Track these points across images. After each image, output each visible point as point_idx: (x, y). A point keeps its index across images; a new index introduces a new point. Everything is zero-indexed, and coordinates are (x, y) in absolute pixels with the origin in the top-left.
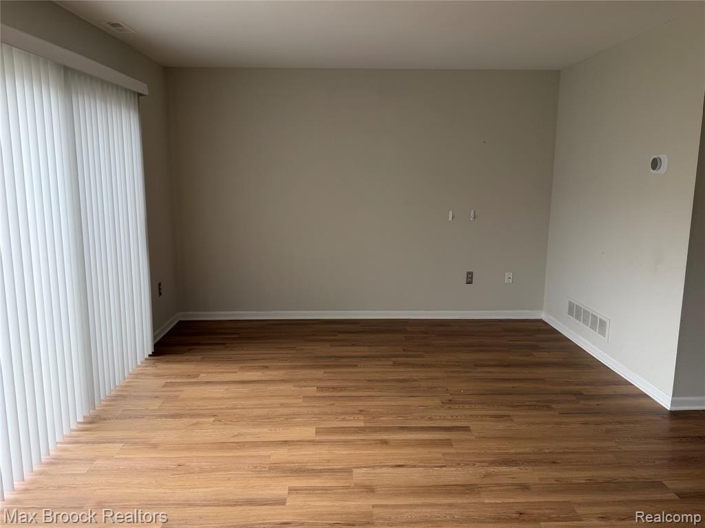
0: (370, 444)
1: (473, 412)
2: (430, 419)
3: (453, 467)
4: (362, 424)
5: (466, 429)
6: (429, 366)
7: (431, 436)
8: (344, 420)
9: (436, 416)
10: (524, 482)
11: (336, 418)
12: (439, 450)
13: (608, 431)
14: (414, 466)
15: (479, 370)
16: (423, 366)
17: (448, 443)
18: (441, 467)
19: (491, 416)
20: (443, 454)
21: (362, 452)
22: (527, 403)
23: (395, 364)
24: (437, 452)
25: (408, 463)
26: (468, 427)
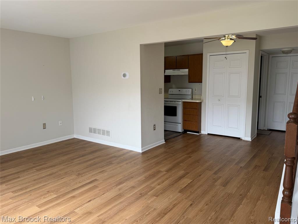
0: (69, 200)
1: (92, 174)
2: (80, 182)
3: (107, 192)
4: (55, 196)
5: (96, 180)
6: (54, 166)
7: (87, 187)
8: (45, 198)
9: (81, 181)
10: (132, 186)
11: (41, 199)
12: (96, 190)
13: (134, 163)
14: (95, 199)
15: (75, 160)
16: (51, 167)
17: (95, 187)
18: (103, 194)
19: (99, 173)
20: (99, 190)
21: (70, 204)
22: (104, 165)
23: (38, 170)
24: (96, 191)
25: (91, 199)
26: (96, 179)
